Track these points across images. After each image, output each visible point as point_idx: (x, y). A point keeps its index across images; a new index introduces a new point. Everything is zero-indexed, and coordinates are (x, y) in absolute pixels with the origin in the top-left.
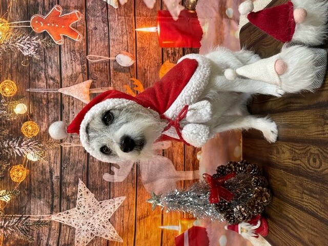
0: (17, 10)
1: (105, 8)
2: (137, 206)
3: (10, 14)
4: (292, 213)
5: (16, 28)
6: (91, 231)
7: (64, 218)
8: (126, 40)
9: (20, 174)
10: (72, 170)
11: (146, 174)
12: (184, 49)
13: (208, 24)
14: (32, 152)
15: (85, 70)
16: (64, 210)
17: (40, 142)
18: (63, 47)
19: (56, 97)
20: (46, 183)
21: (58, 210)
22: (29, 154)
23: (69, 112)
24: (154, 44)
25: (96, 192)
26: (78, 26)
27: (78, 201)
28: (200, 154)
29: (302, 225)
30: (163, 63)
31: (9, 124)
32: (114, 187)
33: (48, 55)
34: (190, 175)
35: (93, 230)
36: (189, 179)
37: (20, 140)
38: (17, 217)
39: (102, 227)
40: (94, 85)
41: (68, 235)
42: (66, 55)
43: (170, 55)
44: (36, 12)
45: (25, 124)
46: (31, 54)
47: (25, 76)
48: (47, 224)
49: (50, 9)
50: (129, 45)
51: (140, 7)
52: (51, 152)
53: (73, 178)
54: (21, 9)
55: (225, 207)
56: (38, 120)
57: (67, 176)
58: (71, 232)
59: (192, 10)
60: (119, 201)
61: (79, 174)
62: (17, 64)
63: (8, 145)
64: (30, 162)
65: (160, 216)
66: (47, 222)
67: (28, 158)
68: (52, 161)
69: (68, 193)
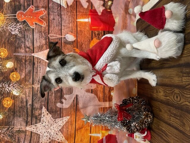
0: (9, 8)
1: (59, 8)
2: (76, 122)
3: (4, 10)
4: (164, 127)
5: (8, 18)
6: (49, 137)
7: (34, 128)
8: (71, 26)
9: (9, 103)
10: (39, 100)
11: (82, 103)
12: (104, 32)
13: (118, 17)
14: (16, 90)
15: (47, 43)
16: (33, 124)
17: (20, 85)
18: (35, 30)
19: (30, 58)
20: (23, 108)
21: (31, 124)
22: (14, 91)
23: (38, 68)
24: (87, 28)
25: (53, 114)
26: (43, 18)
27: (42, 119)
28: (113, 92)
29: (170, 135)
30: (92, 40)
31: (2, 74)
32: (63, 111)
33: (26, 34)
34: (107, 104)
35: (50, 136)
36: (106, 107)
37: (9, 83)
38: (7, 128)
39: (56, 134)
41: (36, 139)
42: (37, 34)
43: (96, 35)
44: (20, 9)
45: (12, 74)
46: (16, 34)
47: (12, 46)
49: (28, 8)
50: (73, 29)
51: (79, 7)
52: (27, 90)
53: (40, 105)
54: (11, 7)
55: (127, 123)
56: (19, 71)
57: (36, 104)
58: (37, 137)
59: (109, 9)
60: (66, 119)
61: (43, 103)
62: (8, 39)
63: (2, 85)
64: (14, 96)
65: (90, 128)
66: (24, 131)
67: (14, 94)
68: (27, 95)
69: (36, 114)
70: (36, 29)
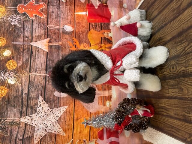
0: (10, 1)
1: (58, 2)
2: (75, 112)
3: (5, 4)
5: (8, 11)
6: (45, 129)
7: (28, 120)
8: (69, 18)
9: (3, 92)
10: (36, 89)
12: (101, 23)
14: (11, 79)
15: (46, 33)
16: (28, 115)
17: (17, 73)
19: (28, 47)
20: (18, 98)
21: (25, 115)
22: (9, 80)
23: (36, 56)
24: (85, 20)
25: (50, 104)
26: (43, 10)
27: (38, 109)
30: (90, 30)
32: (60, 101)
33: (25, 24)
34: (106, 93)
35: (47, 128)
36: (106, 95)
37: (5, 71)
39: (53, 126)
40: (51, 41)
41: (30, 131)
42: (36, 25)
43: (94, 26)
44: (21, 2)
45: (9, 61)
46: (16, 24)
47: (11, 35)
48: (17, 124)
49: (28, 1)
50: (71, 21)
51: (77, 2)
52: (23, 79)
53: (36, 94)
54: (13, 1)
56: (17, 59)
57: (32, 93)
58: (32, 129)
59: (105, 4)
60: (63, 109)
61: (40, 92)
62: (8, 29)
64: (9, 84)
66: (17, 122)
67: (9, 82)
68: (23, 84)
69: (32, 104)
70: (35, 20)
